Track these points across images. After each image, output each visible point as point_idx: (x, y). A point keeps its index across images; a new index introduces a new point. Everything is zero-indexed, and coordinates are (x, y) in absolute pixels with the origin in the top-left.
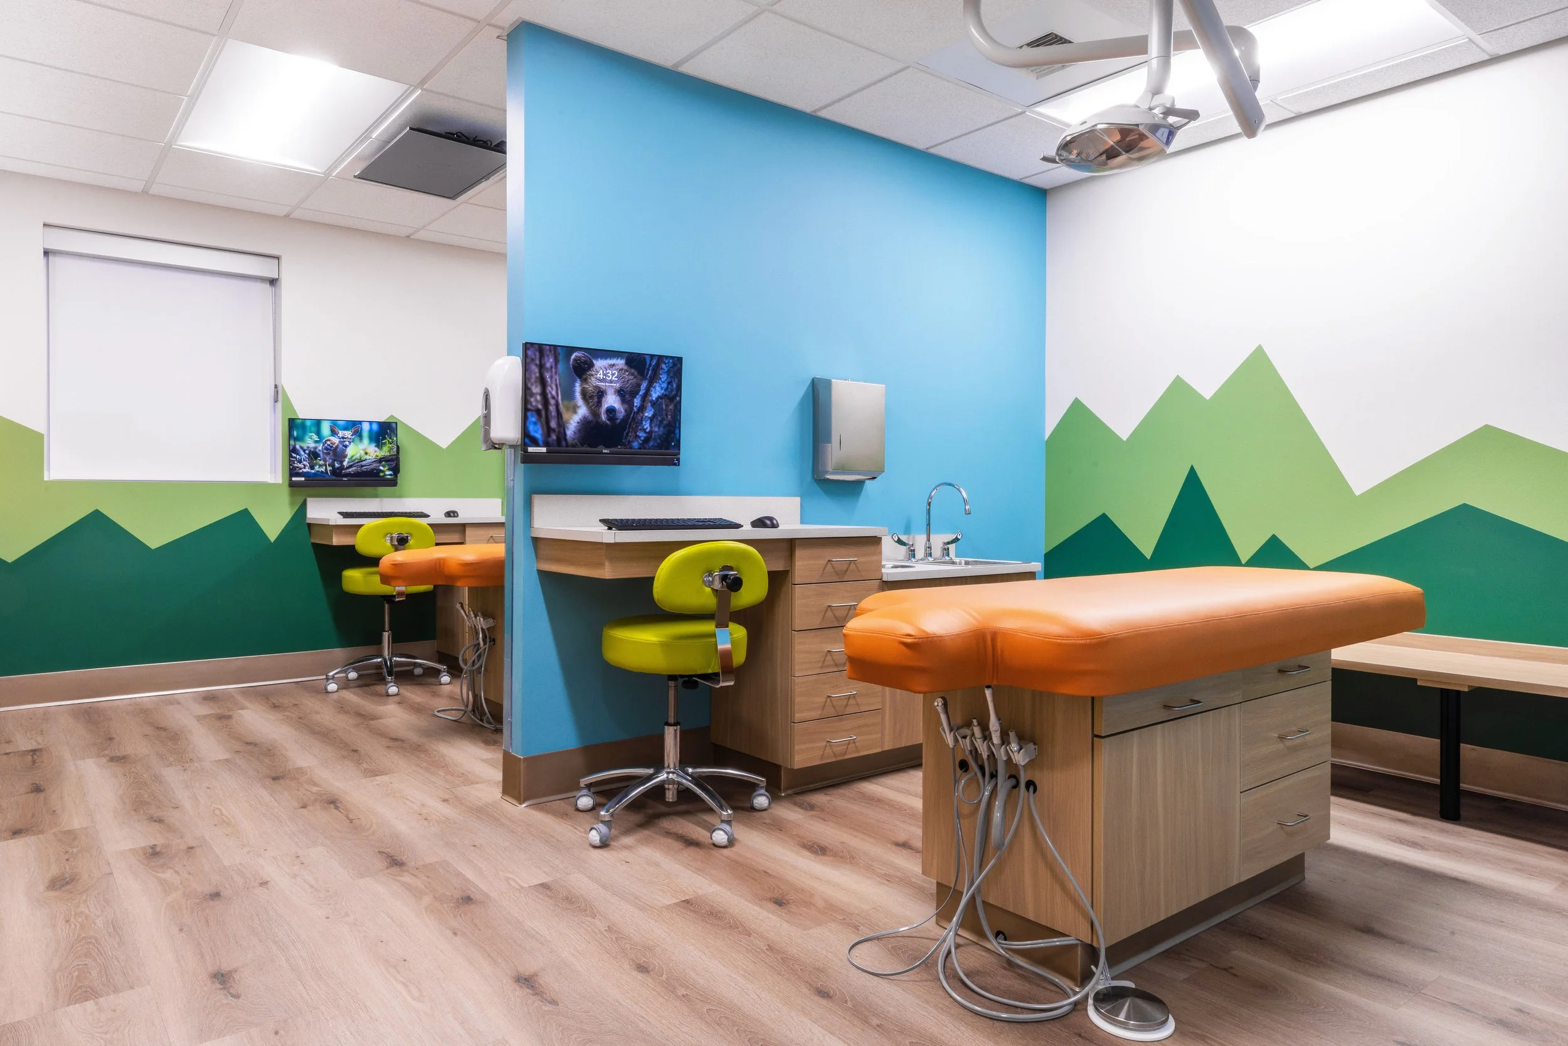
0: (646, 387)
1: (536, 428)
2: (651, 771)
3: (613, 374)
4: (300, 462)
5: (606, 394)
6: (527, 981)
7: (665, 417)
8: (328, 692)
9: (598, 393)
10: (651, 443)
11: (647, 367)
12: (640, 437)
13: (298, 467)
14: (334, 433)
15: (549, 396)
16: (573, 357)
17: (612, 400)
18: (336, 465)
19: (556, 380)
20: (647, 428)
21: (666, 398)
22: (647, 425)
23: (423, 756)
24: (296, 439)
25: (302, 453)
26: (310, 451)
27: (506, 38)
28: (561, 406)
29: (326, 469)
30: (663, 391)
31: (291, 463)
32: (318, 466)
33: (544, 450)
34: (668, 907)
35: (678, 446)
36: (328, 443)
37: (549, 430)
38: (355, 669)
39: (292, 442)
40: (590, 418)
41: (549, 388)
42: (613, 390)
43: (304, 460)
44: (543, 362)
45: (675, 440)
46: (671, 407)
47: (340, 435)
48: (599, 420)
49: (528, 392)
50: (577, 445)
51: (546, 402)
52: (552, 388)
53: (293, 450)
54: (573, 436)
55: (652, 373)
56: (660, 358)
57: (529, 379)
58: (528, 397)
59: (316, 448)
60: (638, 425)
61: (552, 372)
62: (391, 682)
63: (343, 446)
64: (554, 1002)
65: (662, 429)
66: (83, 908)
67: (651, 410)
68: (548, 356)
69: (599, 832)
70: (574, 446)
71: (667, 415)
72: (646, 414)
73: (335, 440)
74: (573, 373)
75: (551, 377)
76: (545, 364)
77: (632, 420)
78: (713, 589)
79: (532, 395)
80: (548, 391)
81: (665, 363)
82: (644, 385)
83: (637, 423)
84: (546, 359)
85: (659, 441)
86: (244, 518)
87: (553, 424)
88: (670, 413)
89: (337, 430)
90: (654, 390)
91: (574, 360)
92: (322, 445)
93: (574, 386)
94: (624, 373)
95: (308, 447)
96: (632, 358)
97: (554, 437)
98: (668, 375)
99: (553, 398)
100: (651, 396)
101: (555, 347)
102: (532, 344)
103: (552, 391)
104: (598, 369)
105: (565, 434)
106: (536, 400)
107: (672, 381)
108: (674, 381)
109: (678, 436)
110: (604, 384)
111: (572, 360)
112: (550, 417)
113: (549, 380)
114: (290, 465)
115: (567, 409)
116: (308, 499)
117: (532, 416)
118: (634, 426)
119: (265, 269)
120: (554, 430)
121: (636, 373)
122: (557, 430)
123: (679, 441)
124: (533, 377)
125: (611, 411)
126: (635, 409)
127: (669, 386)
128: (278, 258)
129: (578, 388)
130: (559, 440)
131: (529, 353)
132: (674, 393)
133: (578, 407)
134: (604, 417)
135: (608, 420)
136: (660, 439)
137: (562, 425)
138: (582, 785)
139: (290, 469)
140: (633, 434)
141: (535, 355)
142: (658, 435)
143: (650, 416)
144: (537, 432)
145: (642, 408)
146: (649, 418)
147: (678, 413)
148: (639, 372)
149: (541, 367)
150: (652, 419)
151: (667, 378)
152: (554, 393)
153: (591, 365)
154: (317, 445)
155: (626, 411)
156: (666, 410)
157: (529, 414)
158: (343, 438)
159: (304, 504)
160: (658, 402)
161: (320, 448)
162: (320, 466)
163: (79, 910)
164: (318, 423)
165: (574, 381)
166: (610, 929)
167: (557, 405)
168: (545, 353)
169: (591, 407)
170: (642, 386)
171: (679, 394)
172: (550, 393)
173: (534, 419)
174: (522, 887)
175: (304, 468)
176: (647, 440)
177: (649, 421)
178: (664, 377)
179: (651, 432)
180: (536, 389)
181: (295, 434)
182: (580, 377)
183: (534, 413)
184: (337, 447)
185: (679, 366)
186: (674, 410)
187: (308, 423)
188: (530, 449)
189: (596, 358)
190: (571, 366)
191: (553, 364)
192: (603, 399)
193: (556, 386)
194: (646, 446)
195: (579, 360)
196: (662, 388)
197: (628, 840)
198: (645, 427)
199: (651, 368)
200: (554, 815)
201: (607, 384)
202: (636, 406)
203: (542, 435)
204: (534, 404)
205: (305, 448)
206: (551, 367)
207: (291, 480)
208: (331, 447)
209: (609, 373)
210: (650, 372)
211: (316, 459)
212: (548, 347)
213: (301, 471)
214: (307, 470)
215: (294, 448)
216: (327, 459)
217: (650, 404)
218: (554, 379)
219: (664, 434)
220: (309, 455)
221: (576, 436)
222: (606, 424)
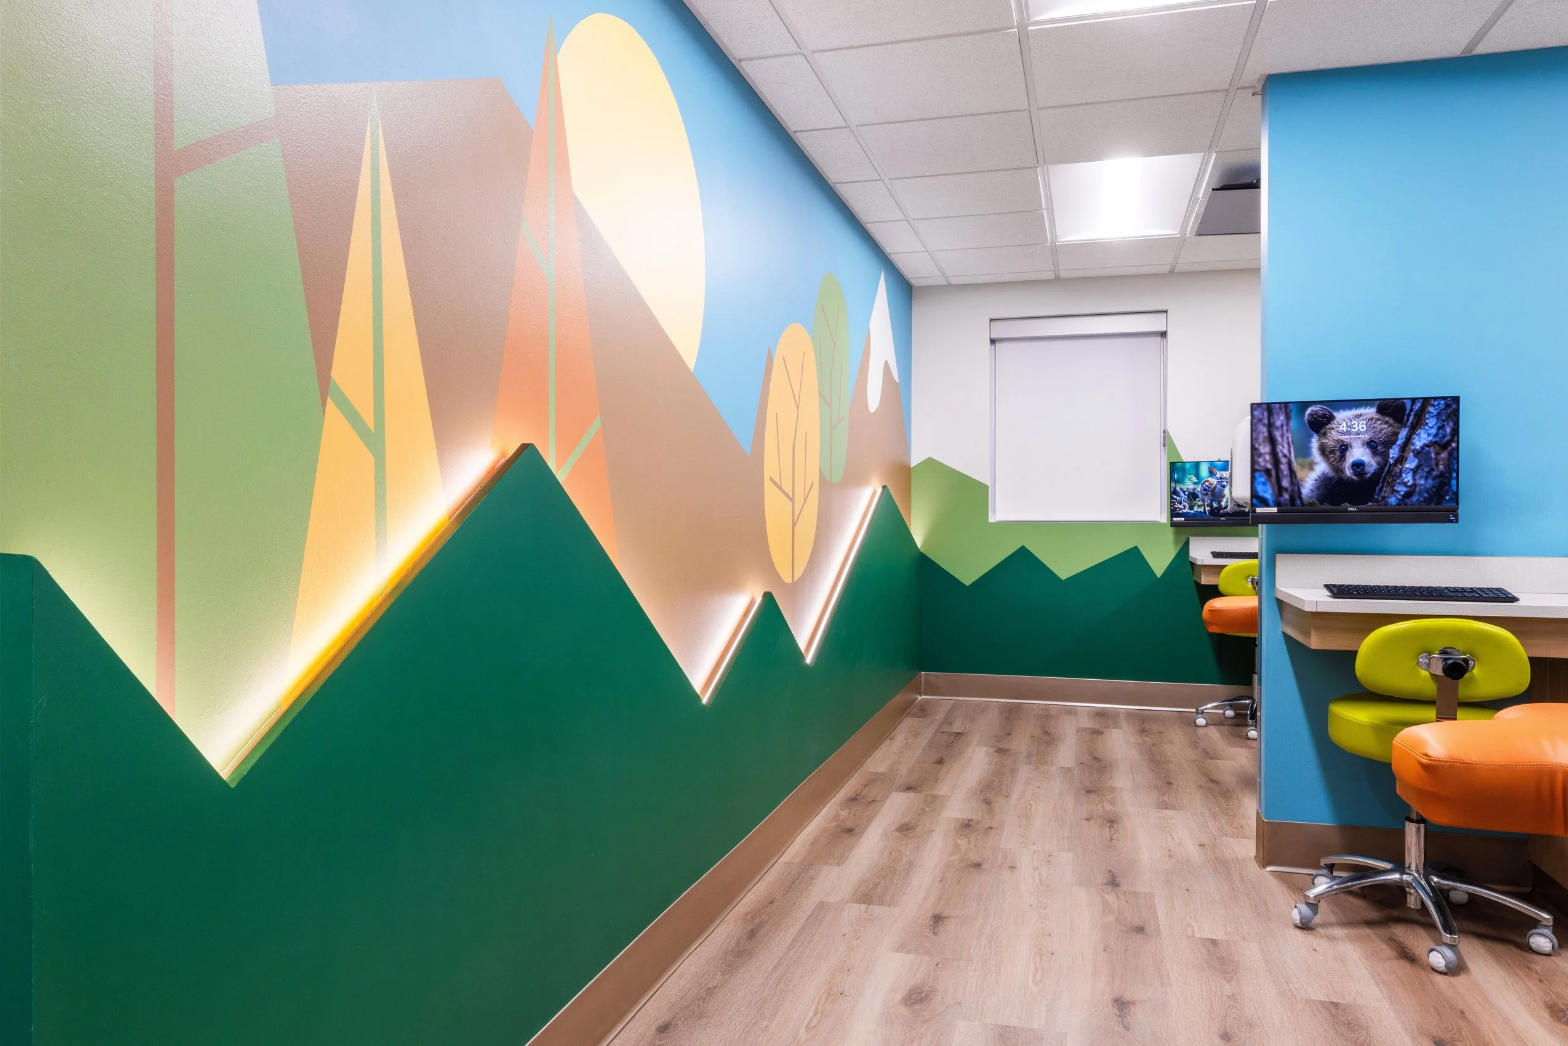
0: (1407, 435)
1: (1265, 488)
2: (1389, 866)
3: (1360, 426)
4: (1180, 503)
5: (1351, 447)
6: (1122, 1005)
7: (1435, 467)
8: (1197, 726)
9: (1341, 446)
10: (1415, 498)
11: (1407, 412)
12: (1398, 492)
13: (1178, 508)
14: (1212, 473)
15: (1280, 455)
16: (1309, 411)
17: (1359, 453)
18: (1214, 505)
19: (1288, 438)
20: (1409, 481)
21: (1436, 445)
22: (1408, 478)
23: (1222, 801)
24: (1176, 482)
25: (1182, 494)
26: (1189, 492)
27: (1261, 92)
28: (1295, 465)
29: (1205, 509)
30: (1430, 438)
31: (1172, 504)
32: (1196, 507)
33: (1275, 510)
34: (1309, 1002)
35: (1456, 498)
36: (1207, 483)
37: (1280, 489)
38: (1232, 707)
39: (1173, 485)
40: (1331, 474)
41: (1280, 447)
42: (1360, 443)
43: (1184, 501)
44: (1272, 421)
45: (1450, 493)
46: (1444, 455)
47: (1218, 475)
48: (1343, 476)
49: (1255, 452)
50: (1315, 504)
51: (1276, 461)
52: (1283, 447)
53: (1174, 492)
54: (1310, 495)
55: (1414, 418)
56: (1426, 401)
57: (1257, 439)
58: (1256, 458)
59: (1195, 489)
60: (1395, 478)
61: (1283, 430)
62: (1252, 726)
63: (1221, 486)
64: (1127, 1028)
65: (1430, 481)
66: (903, 849)
67: (1413, 461)
68: (1278, 414)
69: (1300, 913)
70: (1311, 504)
71: (1437, 465)
72: (1407, 466)
73: (1214, 481)
74: (1310, 430)
75: (1282, 436)
76: (1274, 422)
77: (1386, 474)
78: (1430, 673)
79: (1260, 455)
80: (1278, 450)
81: (1434, 406)
82: (1403, 433)
83: (1394, 476)
84: (1276, 417)
85: (1426, 495)
86: (1134, 555)
87: (1285, 483)
88: (1441, 462)
89: (1215, 471)
90: (1417, 437)
91: (1311, 415)
92: (1200, 486)
93: (1309, 442)
94: (1375, 422)
95: (1188, 489)
96: (1386, 404)
97: (1287, 496)
98: (1437, 418)
99: (1285, 456)
100: (1413, 444)
101: (1286, 404)
102: (1259, 405)
103: (1283, 449)
104: (1340, 422)
105: (1300, 493)
106: (1265, 461)
107: (1444, 426)
108: (1448, 425)
109: (1454, 488)
110: (1348, 437)
111: (1306, 416)
112: (1281, 476)
113: (1279, 438)
114: (1171, 506)
115: (1302, 466)
116: (1190, 538)
117: (1261, 476)
118: (1390, 480)
119: (1154, 324)
120: (1286, 489)
121: (1391, 421)
122: (1289, 489)
123: (1457, 494)
124: (1261, 436)
125: (1358, 466)
126: (1391, 461)
127: (1441, 432)
128: (1166, 312)
129: (1315, 443)
130: (1292, 500)
131: (1256, 413)
132: (1448, 438)
133: (1316, 464)
134: (1348, 472)
135: (1354, 475)
136: (1427, 492)
137: (1295, 483)
138: (1322, 864)
139: (1171, 510)
140: (1389, 488)
141: (1263, 415)
142: (1425, 488)
143: (1412, 467)
144: (1267, 493)
145: (1401, 460)
146: (1412, 469)
147: (1455, 462)
148: (1395, 420)
149: (1270, 426)
150: (1415, 471)
151: (1437, 422)
152: (1286, 451)
153: (1331, 418)
154: (1196, 486)
155: (1378, 463)
156: (1436, 459)
157: (1257, 474)
158: (1221, 478)
159: (1187, 544)
160: (1425, 451)
161: (1199, 489)
162: (1199, 506)
163: (901, 848)
164: (1197, 465)
165: (1311, 436)
166: (1232, 997)
167: (1290, 464)
168: (1274, 411)
169: (1331, 463)
170: (1400, 435)
171: (1456, 439)
172: (1281, 451)
173: (1262, 480)
174: (1193, 936)
175: (1184, 509)
176: (1408, 495)
177: (1411, 473)
178: (1432, 422)
179: (1414, 485)
180: (1265, 449)
181: (1176, 477)
182: (1317, 432)
183: (1263, 473)
184: (1215, 488)
185: (1454, 406)
186: (1449, 459)
187: (1188, 466)
188: (1259, 510)
189: (1338, 409)
190: (1306, 422)
191: (1285, 422)
192: (1348, 454)
193: (1288, 443)
194: (1408, 501)
195: (1315, 414)
196: (1429, 435)
197: (1338, 932)
198: (1406, 480)
199: (1412, 414)
200: (1289, 887)
201: (1352, 437)
202: (1393, 457)
203: (1272, 495)
204: (1262, 464)
205: (1185, 490)
206: (1282, 426)
207: (1172, 520)
208: (1210, 488)
209: (1354, 424)
210: (1411, 418)
211: (1195, 500)
212: (1278, 405)
213: (1181, 512)
214: (1186, 510)
215: (1175, 489)
216: (1206, 499)
217: (1412, 454)
218: (1285, 438)
219: (1433, 486)
220: (1188, 496)
221: (1315, 493)
222: (1352, 480)
